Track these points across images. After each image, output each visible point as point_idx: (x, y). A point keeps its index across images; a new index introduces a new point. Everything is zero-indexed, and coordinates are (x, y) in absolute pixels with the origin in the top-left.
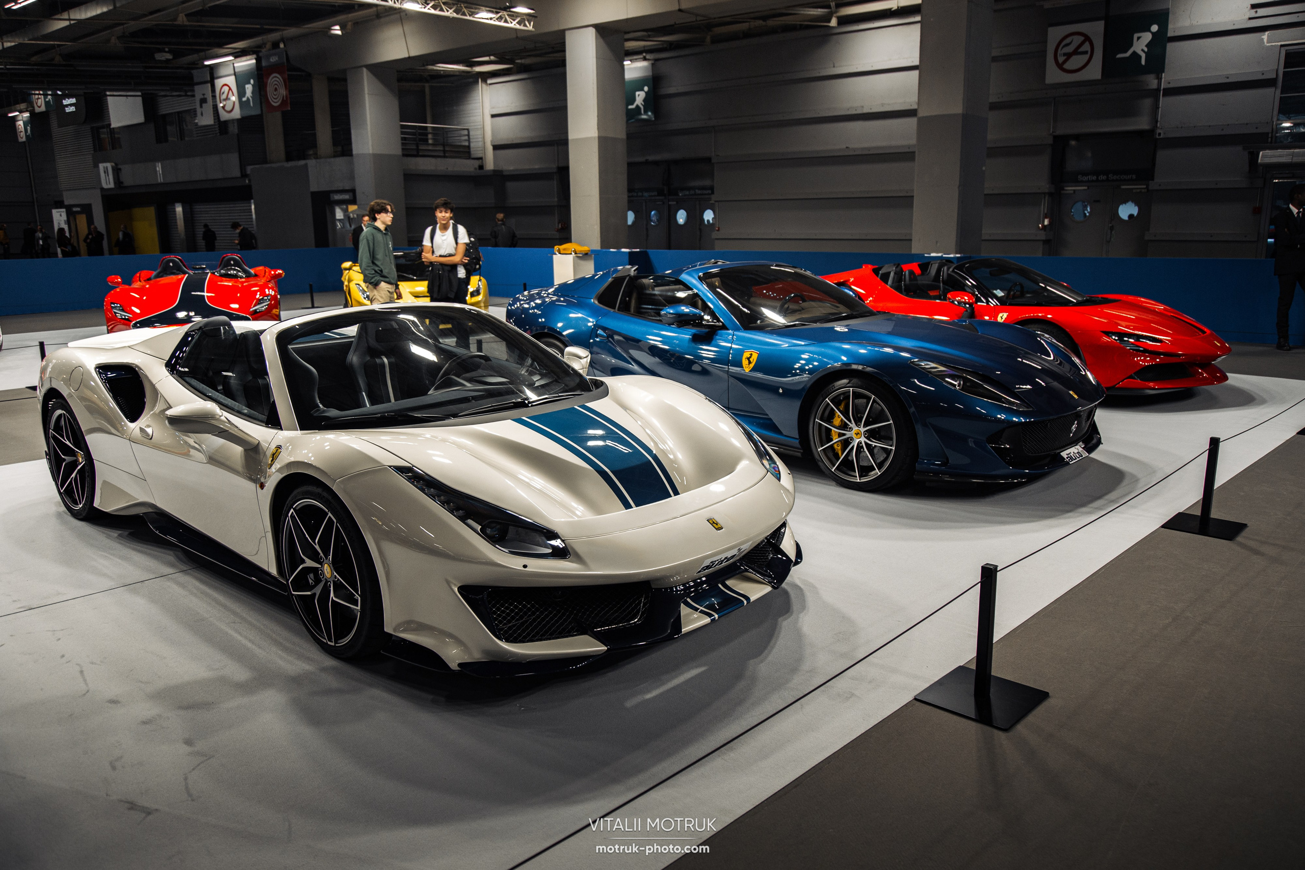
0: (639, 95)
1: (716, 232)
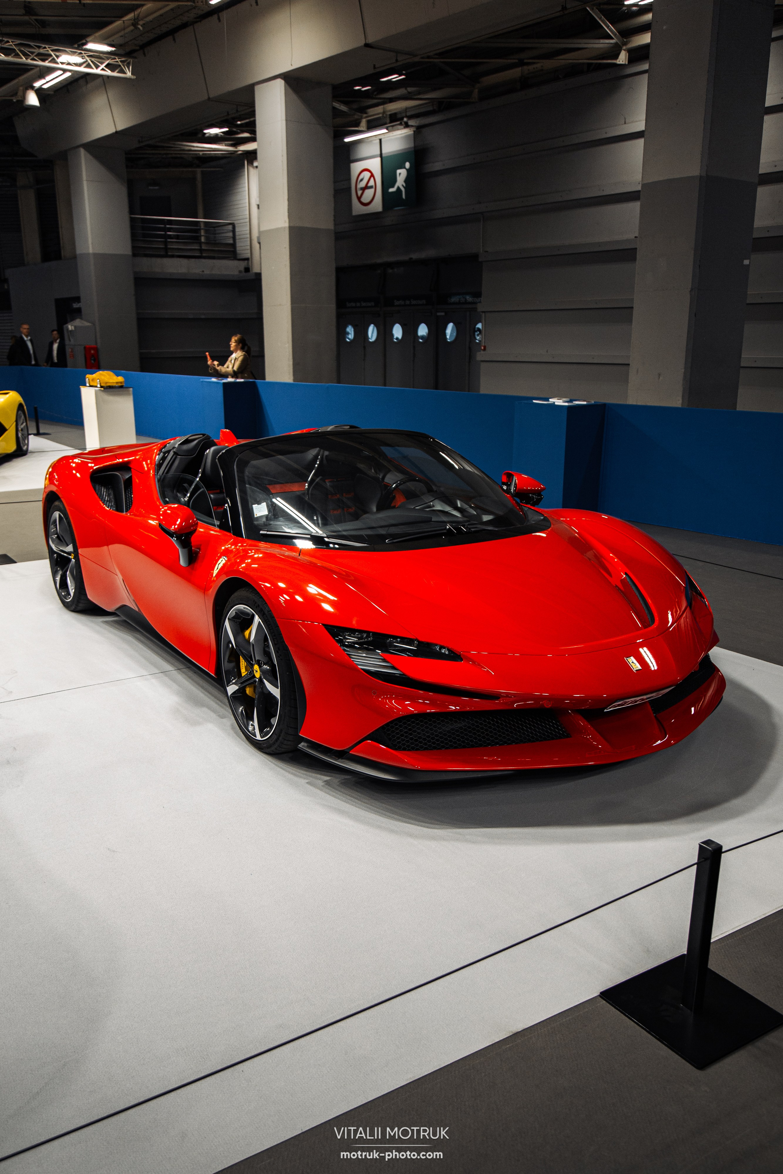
0: (400, 174)
1: (482, 352)
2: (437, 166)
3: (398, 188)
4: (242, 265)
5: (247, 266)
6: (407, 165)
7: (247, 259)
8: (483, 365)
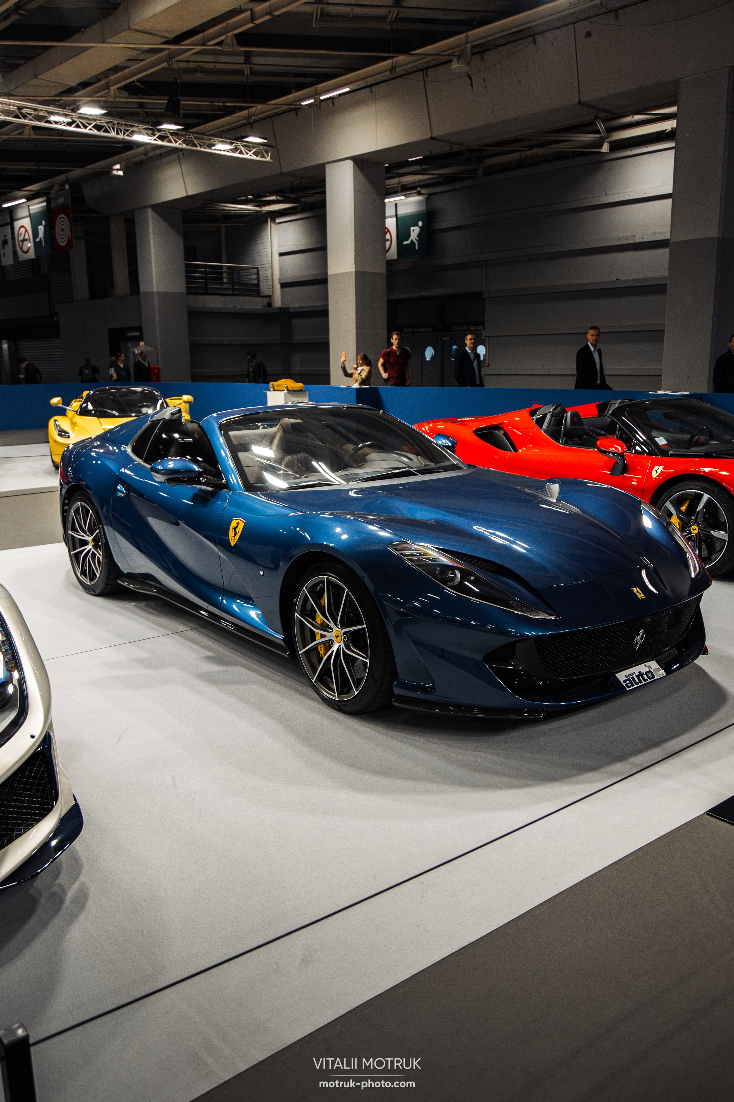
0: (413, 230)
1: (486, 368)
2: (445, 225)
3: (412, 241)
4: (266, 301)
5: (269, 302)
6: (420, 224)
7: (270, 296)
8: (486, 378)
